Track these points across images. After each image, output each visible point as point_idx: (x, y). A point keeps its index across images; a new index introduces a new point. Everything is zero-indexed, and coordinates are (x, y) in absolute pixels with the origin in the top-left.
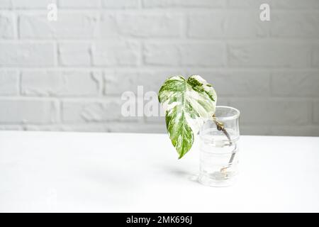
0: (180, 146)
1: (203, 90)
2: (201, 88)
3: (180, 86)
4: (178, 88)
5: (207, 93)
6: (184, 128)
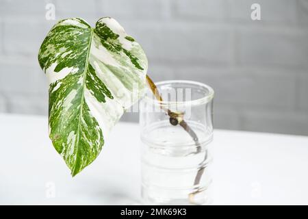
0: (71, 150)
1: (119, 48)
2: (115, 42)
3: (79, 37)
4: (75, 41)
5: (128, 54)
6: (82, 118)
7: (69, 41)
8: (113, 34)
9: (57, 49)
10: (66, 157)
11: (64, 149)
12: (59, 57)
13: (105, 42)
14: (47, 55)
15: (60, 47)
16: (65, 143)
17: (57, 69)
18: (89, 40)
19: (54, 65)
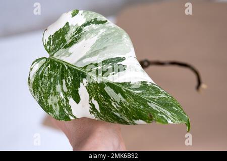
1: (79, 30)
2: (72, 31)
4: (55, 74)
7: (52, 79)
8: (63, 28)
9: (56, 94)
10: (172, 119)
11: (164, 116)
12: (65, 94)
13: (67, 43)
14: (58, 107)
15: (54, 89)
16: (158, 112)
17: (77, 99)
18: (58, 63)
19: (72, 102)
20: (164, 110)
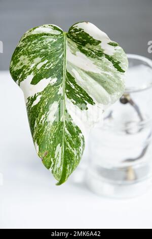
0: (59, 164)
1: (100, 54)
2: (96, 48)
3: (54, 45)
4: (49, 50)
5: (110, 59)
6: (66, 129)
7: (43, 50)
8: (94, 40)
9: (31, 60)
10: (55, 170)
11: (53, 164)
12: (35, 68)
13: (83, 48)
14: (21, 67)
15: (35, 57)
16: (54, 157)
17: (35, 82)
18: (63, 47)
19: (30, 78)
20: (60, 160)
